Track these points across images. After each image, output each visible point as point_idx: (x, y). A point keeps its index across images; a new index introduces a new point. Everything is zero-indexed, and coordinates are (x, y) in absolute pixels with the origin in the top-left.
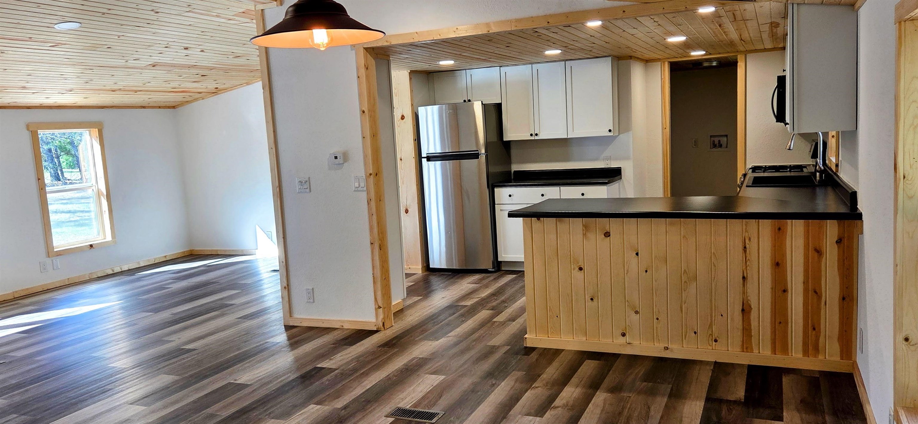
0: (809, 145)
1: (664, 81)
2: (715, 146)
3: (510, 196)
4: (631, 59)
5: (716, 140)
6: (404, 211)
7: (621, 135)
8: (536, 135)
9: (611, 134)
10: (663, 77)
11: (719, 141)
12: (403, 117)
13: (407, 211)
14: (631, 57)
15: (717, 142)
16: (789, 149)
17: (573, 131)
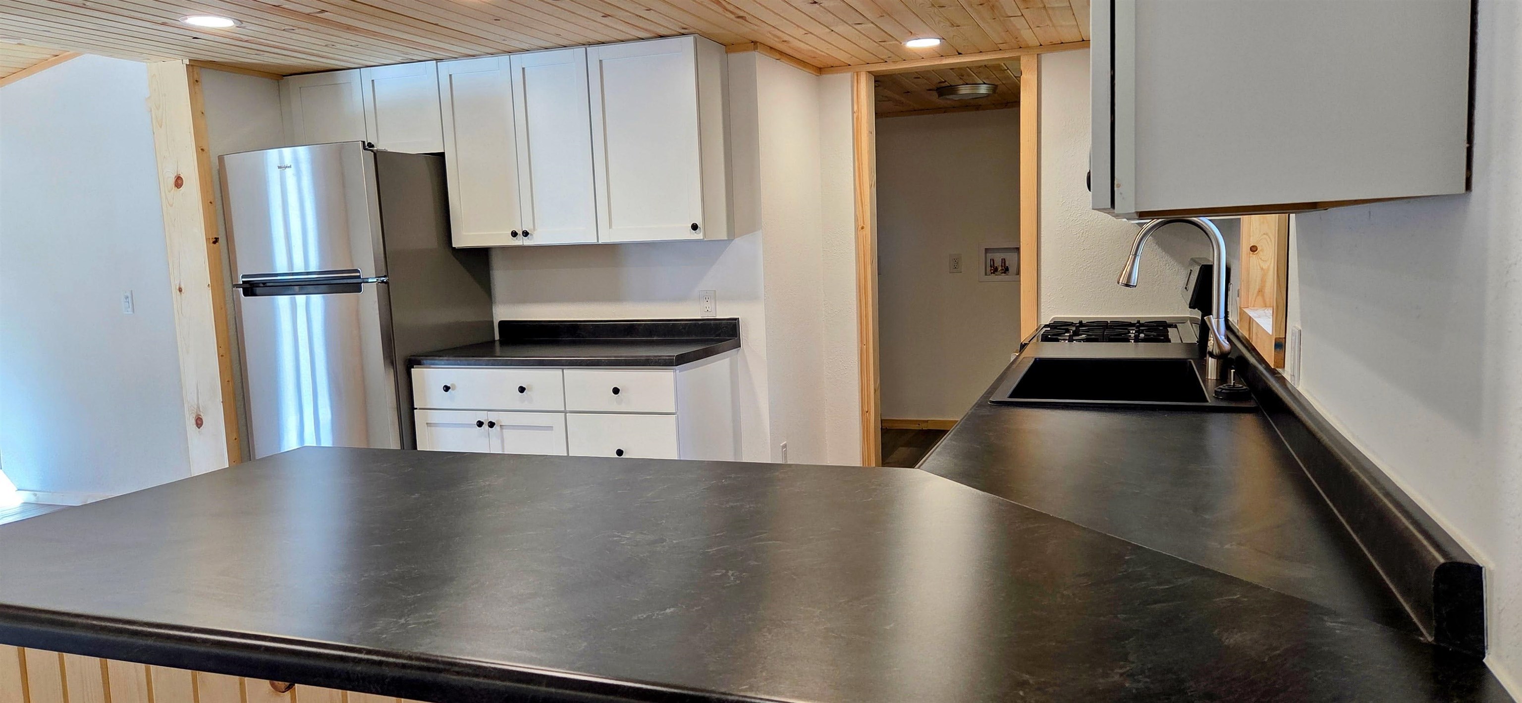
0: (1184, 273)
1: (857, 118)
2: (995, 270)
3: (447, 389)
4: (755, 49)
5: (998, 258)
6: (194, 422)
7: (737, 241)
8: (526, 234)
9: (698, 235)
10: (855, 109)
11: (1004, 261)
12: (179, 182)
13: (199, 422)
14: (755, 44)
15: (998, 263)
16: (1127, 285)
17: (610, 226)
